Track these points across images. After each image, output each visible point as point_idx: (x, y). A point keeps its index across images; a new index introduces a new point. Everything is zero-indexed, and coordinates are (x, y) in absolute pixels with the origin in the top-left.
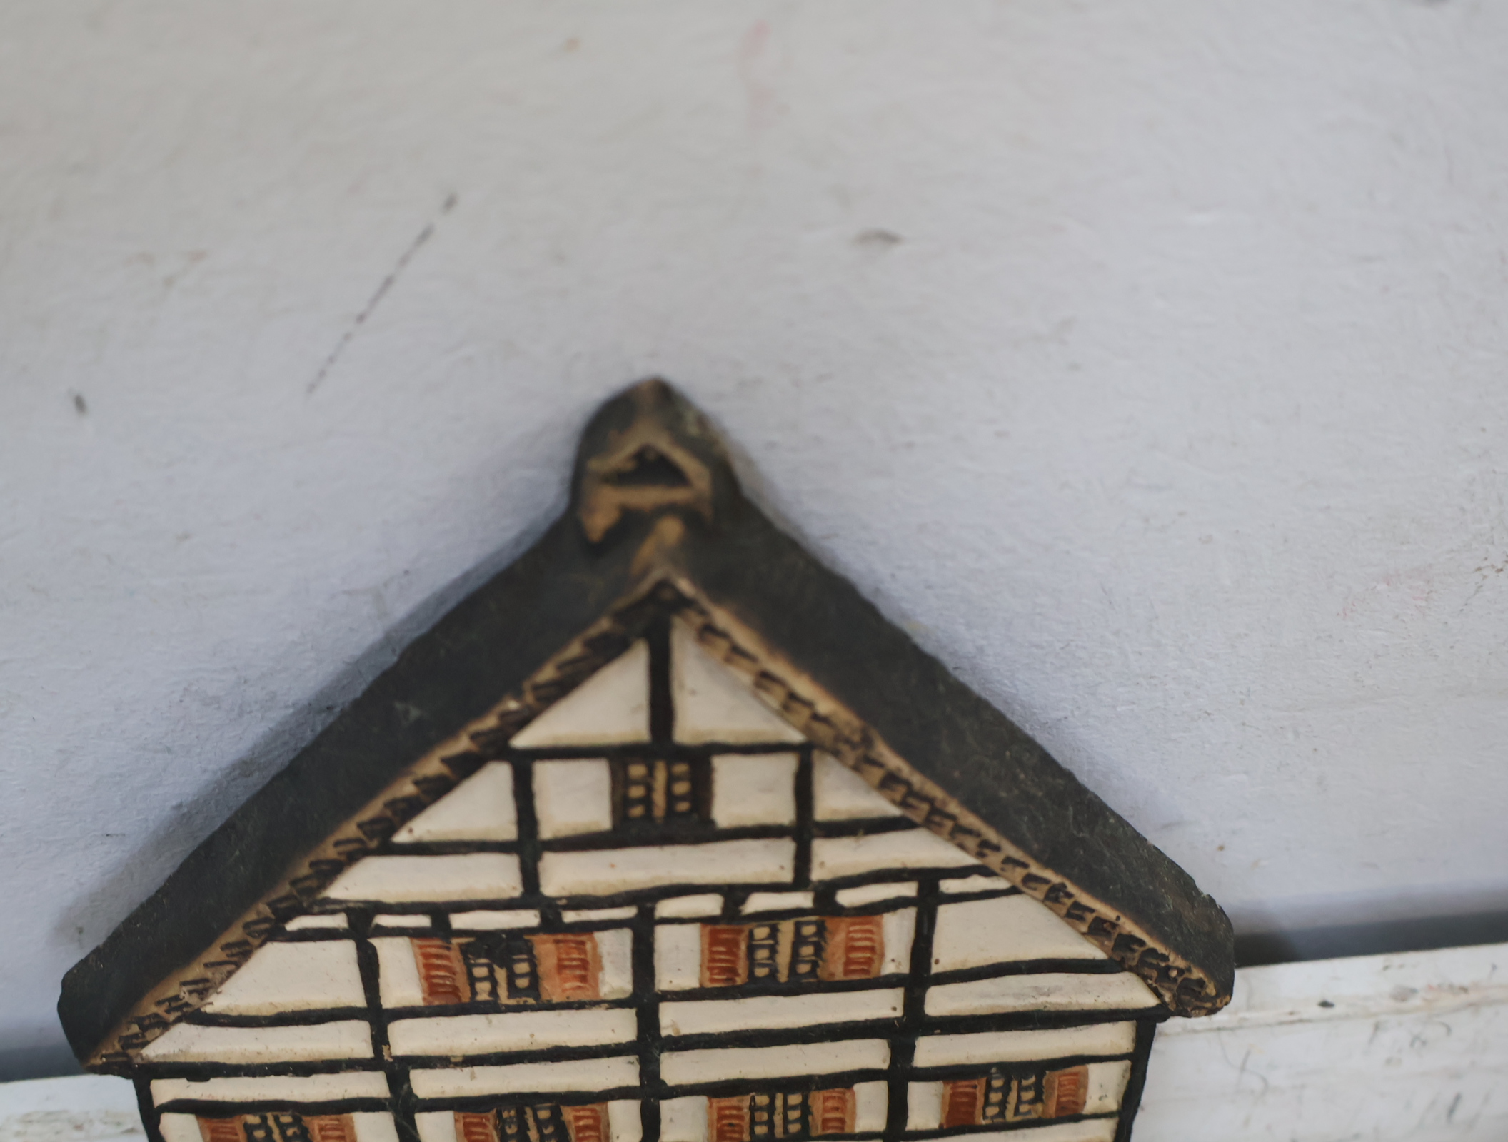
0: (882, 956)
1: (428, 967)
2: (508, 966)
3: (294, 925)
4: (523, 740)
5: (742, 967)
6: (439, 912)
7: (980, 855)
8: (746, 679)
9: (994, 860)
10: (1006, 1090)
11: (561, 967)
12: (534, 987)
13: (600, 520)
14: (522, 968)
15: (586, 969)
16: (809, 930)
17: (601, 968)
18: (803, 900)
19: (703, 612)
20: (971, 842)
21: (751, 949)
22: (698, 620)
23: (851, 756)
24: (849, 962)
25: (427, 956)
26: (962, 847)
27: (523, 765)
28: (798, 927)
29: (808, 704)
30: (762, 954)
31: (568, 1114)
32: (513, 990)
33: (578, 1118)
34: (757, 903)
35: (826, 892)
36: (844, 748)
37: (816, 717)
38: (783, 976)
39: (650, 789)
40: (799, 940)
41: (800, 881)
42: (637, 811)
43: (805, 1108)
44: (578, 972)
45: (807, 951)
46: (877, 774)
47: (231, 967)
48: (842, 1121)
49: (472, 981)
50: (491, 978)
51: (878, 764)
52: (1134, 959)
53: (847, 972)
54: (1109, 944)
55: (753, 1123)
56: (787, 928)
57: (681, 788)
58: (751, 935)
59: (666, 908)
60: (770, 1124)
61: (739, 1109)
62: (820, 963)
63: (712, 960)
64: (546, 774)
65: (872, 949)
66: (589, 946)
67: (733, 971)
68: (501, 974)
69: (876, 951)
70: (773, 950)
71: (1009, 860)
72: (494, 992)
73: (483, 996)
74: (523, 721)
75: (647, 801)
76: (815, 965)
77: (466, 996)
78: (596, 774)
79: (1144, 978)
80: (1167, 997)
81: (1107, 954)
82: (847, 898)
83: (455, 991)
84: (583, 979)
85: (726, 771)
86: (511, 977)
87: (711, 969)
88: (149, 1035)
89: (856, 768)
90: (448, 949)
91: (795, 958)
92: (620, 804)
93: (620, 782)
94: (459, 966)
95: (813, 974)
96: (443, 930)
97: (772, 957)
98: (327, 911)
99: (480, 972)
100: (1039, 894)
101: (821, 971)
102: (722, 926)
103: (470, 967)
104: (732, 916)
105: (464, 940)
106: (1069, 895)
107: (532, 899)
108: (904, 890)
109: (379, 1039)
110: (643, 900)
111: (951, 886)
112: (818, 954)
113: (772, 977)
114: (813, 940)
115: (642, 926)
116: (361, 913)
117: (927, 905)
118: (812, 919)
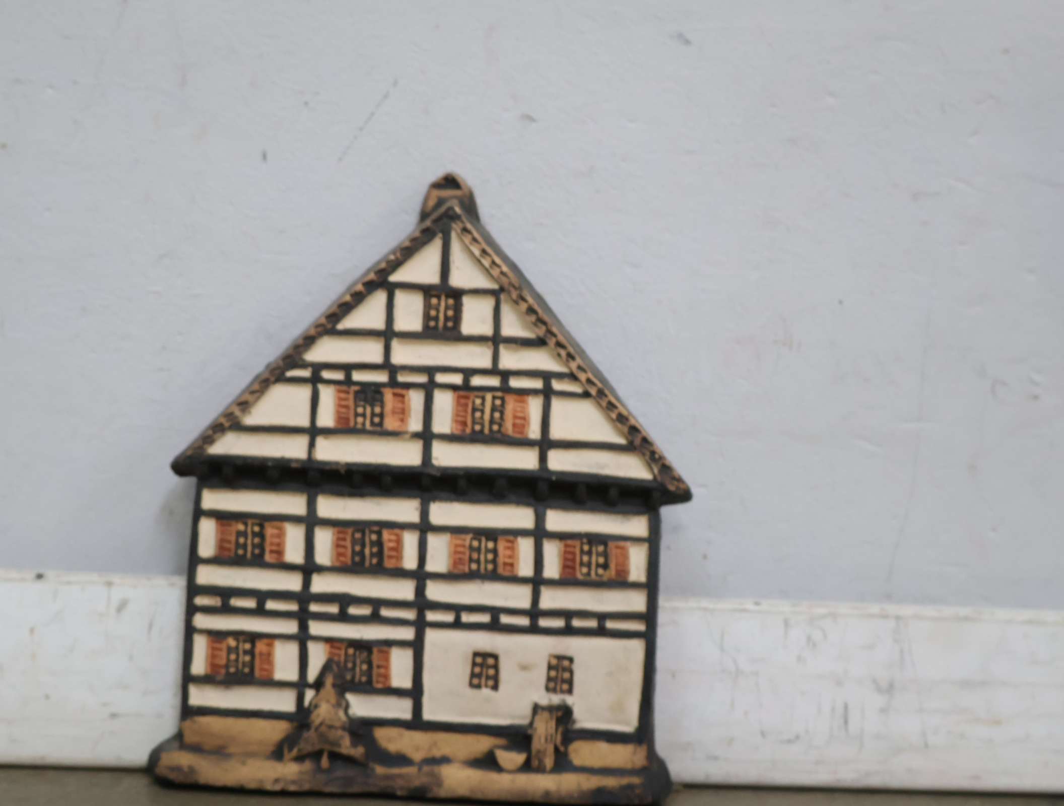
0: (529, 424)
1: (340, 406)
2: (372, 406)
3: (290, 374)
4: (394, 278)
5: (469, 422)
6: (348, 368)
7: (566, 364)
8: (477, 252)
9: (573, 365)
10: (589, 553)
11: (394, 412)
12: (381, 424)
13: (431, 203)
14: (377, 410)
15: (403, 413)
16: (498, 402)
17: (409, 415)
18: (494, 382)
19: (463, 222)
20: (563, 353)
21: (474, 410)
22: (461, 225)
23: (514, 295)
24: (514, 425)
25: (340, 399)
26: (559, 355)
27: (391, 289)
28: (494, 398)
29: (498, 266)
30: (478, 414)
31: (386, 535)
32: (372, 423)
33: (390, 541)
34: (476, 381)
35: (505, 375)
36: (512, 289)
37: (502, 273)
38: (486, 431)
39: (438, 311)
40: (493, 409)
41: (494, 371)
42: (432, 324)
43: (495, 551)
44: (401, 416)
45: (497, 415)
46: (524, 306)
47: (258, 394)
48: (512, 565)
49: (357, 415)
50: (364, 415)
51: (524, 299)
52: (637, 441)
53: (514, 431)
54: (626, 429)
55: (471, 560)
56: (489, 397)
57: (450, 313)
58: (474, 403)
59: (440, 378)
60: (478, 562)
61: (464, 546)
62: (503, 423)
63: (457, 415)
64: (399, 298)
65: (524, 418)
66: (406, 399)
67: (464, 424)
68: (369, 410)
69: (525, 419)
70: (482, 411)
71: (580, 368)
72: (364, 424)
73: (359, 426)
74: (394, 267)
75: (436, 319)
76: (500, 425)
77: (352, 424)
78: (419, 300)
79: (644, 455)
80: (656, 471)
81: (627, 438)
82: (514, 383)
83: (347, 419)
84: (402, 420)
85: (468, 303)
86: (373, 415)
87: (456, 421)
88: (216, 436)
89: (516, 302)
90: (348, 393)
91: (492, 422)
92: (427, 317)
93: (427, 307)
94: (351, 403)
95: (499, 431)
96: (348, 381)
97: (482, 418)
98: (304, 365)
99: (360, 410)
100: (593, 392)
101: (503, 430)
102: (462, 393)
103: (356, 406)
104: (466, 387)
105: (356, 388)
106: (606, 396)
107: (387, 365)
108: (538, 384)
109: (312, 445)
110: (431, 371)
111: (557, 385)
112: (502, 418)
113: (482, 431)
114: (499, 408)
115: (429, 389)
116: (317, 368)
117: (547, 393)
118: (499, 394)
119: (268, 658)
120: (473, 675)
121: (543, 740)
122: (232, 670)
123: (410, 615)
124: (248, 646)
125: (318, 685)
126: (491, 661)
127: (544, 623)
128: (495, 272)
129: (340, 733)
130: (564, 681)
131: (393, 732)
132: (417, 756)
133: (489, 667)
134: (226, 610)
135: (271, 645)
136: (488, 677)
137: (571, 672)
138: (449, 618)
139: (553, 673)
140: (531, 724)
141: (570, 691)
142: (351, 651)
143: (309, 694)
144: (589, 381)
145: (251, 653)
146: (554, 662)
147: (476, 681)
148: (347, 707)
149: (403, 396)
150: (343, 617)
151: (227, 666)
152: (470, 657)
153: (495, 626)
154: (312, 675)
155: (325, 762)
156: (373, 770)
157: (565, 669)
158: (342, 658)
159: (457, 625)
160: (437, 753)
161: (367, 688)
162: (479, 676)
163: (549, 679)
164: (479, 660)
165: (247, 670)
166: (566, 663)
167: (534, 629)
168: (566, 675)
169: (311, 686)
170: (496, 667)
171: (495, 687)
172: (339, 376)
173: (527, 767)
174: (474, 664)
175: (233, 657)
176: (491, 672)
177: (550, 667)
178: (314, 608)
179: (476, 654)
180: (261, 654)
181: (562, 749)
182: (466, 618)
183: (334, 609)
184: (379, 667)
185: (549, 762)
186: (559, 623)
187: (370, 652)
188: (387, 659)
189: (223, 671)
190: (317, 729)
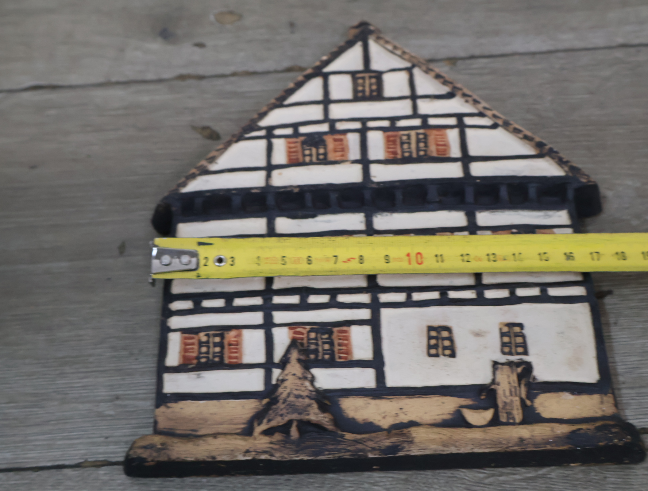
0: (449, 147)
1: (290, 152)
2: (317, 148)
3: (249, 135)
4: (327, 69)
5: (399, 151)
6: (295, 126)
7: (474, 106)
8: (390, 48)
9: (480, 106)
11: (335, 151)
12: (325, 158)
14: (321, 151)
15: (343, 149)
16: (421, 137)
17: (349, 152)
18: (417, 122)
20: (470, 100)
21: (402, 143)
22: (375, 36)
23: (424, 68)
24: (437, 150)
25: (290, 147)
26: (467, 102)
27: (326, 77)
28: (418, 134)
29: (408, 54)
30: (405, 146)
32: (318, 159)
34: (402, 124)
35: (425, 118)
37: (412, 57)
38: (414, 155)
39: (364, 87)
40: (418, 141)
41: (415, 115)
42: (360, 94)
44: (341, 152)
45: (422, 145)
46: (432, 74)
47: (222, 151)
49: (304, 155)
50: (310, 155)
51: (431, 70)
52: (545, 151)
53: (438, 154)
54: (533, 144)
56: (413, 134)
57: (374, 87)
58: (401, 139)
59: (371, 124)
62: (428, 149)
63: (388, 148)
64: (333, 79)
66: (345, 142)
67: (395, 152)
68: (314, 152)
69: (446, 145)
70: (409, 143)
71: (485, 108)
72: (311, 160)
73: (307, 161)
74: (327, 63)
75: (363, 91)
76: (426, 151)
77: (301, 161)
78: (347, 79)
79: (553, 159)
80: (565, 167)
81: (536, 150)
82: (432, 122)
83: (297, 159)
84: (343, 154)
85: (387, 78)
86: (318, 154)
87: (388, 152)
88: (187, 181)
89: (426, 72)
90: (296, 142)
91: (418, 149)
92: (355, 91)
93: (355, 84)
94: (299, 149)
95: (425, 155)
96: (296, 134)
97: (409, 148)
98: (260, 129)
99: (307, 152)
100: (500, 122)
101: (429, 153)
102: (390, 133)
103: (303, 150)
104: (393, 128)
105: (302, 138)
106: (511, 124)
107: (326, 119)
108: (452, 121)
109: (269, 176)
110: (364, 121)
111: (468, 121)
112: (426, 146)
113: (410, 156)
114: (423, 140)
115: (363, 132)
116: (270, 129)
117: (461, 127)
118: (421, 131)
119: (237, 345)
120: (430, 347)
121: (508, 393)
122: (203, 360)
123: (365, 298)
124: (217, 339)
125: (283, 364)
126: (445, 334)
127: (490, 294)
128: (406, 57)
129: (307, 401)
130: (517, 346)
131: (358, 402)
132: (385, 423)
133: (444, 339)
134: (198, 310)
135: (239, 336)
136: (445, 348)
137: (523, 337)
138: (401, 297)
139: (506, 339)
140: (493, 382)
141: (526, 353)
142: (313, 335)
143: (276, 372)
144: (494, 116)
145: (221, 345)
146: (506, 329)
147: (433, 351)
148: (312, 380)
149: (341, 140)
150: (304, 306)
151: (198, 358)
152: (425, 330)
153: (444, 301)
154: (278, 355)
155: (294, 433)
156: (342, 436)
157: (517, 335)
158: (305, 341)
159: (409, 303)
160: (404, 419)
161: (331, 363)
162: (436, 346)
163: (504, 345)
164: (433, 334)
165: (217, 359)
166: (517, 329)
167: (481, 301)
168: (519, 340)
169: (277, 366)
170: (451, 339)
171: (453, 355)
172: (289, 131)
173: (495, 422)
174: (430, 338)
175: (204, 349)
176: (447, 343)
177: (503, 335)
178: (277, 300)
179: (430, 328)
180: (230, 345)
181: (528, 403)
182: (417, 296)
183: (294, 299)
184: (340, 345)
185: (518, 415)
186: (504, 294)
187: (331, 333)
188: (347, 338)
189: (195, 361)
190: (285, 401)
